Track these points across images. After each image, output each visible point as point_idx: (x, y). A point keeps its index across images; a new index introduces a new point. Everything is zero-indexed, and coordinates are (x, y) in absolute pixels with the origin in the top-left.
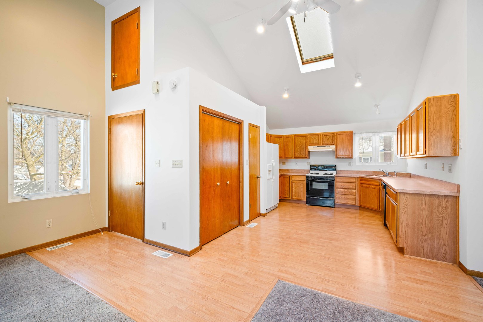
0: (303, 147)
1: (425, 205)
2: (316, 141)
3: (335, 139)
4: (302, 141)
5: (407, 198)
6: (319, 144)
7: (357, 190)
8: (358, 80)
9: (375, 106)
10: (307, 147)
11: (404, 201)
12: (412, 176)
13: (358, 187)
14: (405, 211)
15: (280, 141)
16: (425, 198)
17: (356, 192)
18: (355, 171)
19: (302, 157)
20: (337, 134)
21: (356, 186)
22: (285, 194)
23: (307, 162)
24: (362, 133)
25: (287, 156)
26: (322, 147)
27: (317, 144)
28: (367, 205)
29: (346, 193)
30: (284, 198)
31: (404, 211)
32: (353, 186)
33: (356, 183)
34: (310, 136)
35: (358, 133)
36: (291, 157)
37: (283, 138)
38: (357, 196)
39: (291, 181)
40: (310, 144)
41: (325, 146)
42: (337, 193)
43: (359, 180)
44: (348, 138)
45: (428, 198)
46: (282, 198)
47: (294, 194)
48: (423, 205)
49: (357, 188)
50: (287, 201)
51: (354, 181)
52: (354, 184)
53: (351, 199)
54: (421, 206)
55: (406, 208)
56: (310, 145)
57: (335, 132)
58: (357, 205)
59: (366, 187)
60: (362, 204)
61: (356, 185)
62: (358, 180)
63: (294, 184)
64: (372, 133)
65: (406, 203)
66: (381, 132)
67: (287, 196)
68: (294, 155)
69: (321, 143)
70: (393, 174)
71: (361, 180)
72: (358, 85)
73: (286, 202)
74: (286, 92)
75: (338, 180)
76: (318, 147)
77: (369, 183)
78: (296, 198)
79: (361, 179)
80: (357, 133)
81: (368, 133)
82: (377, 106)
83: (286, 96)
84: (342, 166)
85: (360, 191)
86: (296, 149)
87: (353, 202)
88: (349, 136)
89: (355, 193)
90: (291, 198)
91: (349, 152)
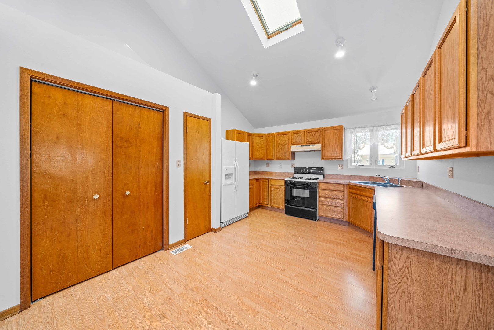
0: (285, 146)
1: (465, 289)
2: (299, 140)
3: (321, 137)
4: (284, 139)
5: (408, 258)
6: (303, 143)
7: (345, 200)
8: (340, 47)
9: (370, 89)
10: (290, 147)
11: (401, 266)
12: (424, 186)
13: (346, 197)
14: (403, 292)
15: (261, 140)
16: (464, 269)
17: (344, 204)
18: (346, 175)
19: (284, 158)
20: (324, 129)
21: (344, 196)
22: (263, 200)
23: (292, 164)
24: (355, 128)
25: (268, 157)
26: (306, 146)
27: (301, 143)
28: (358, 223)
29: (331, 203)
30: (263, 205)
31: (401, 291)
32: (340, 195)
33: (344, 191)
34: (293, 133)
35: (351, 129)
36: (272, 158)
37: (264, 137)
38: (346, 209)
39: (270, 185)
40: (293, 143)
41: (309, 146)
42: (321, 203)
43: (348, 187)
44: (337, 135)
45: (471, 271)
46: (261, 204)
47: (272, 200)
48: (458, 288)
49: (345, 199)
50: (267, 208)
51: (342, 189)
52: (342, 194)
53: (338, 212)
54: (450, 289)
55: (405, 283)
56: (293, 145)
57: (321, 128)
58: (345, 220)
59: (356, 199)
60: (351, 220)
61: (344, 194)
62: (346, 188)
63: (273, 189)
64: (369, 127)
65: (406, 271)
66: (381, 126)
67: (265, 203)
68: (276, 155)
69: (305, 142)
70: (395, 182)
71: (350, 188)
72: (340, 54)
73: (265, 209)
74: (254, 77)
75: (322, 186)
76: (301, 146)
77: (360, 192)
78: (274, 205)
79: (352, 187)
80: (349, 129)
81: (364, 127)
82: (374, 90)
83: (253, 83)
84: (331, 169)
85: (349, 202)
86: (278, 149)
87: (340, 216)
88: (338, 132)
89: (342, 205)
90: (269, 206)
91: (337, 152)
